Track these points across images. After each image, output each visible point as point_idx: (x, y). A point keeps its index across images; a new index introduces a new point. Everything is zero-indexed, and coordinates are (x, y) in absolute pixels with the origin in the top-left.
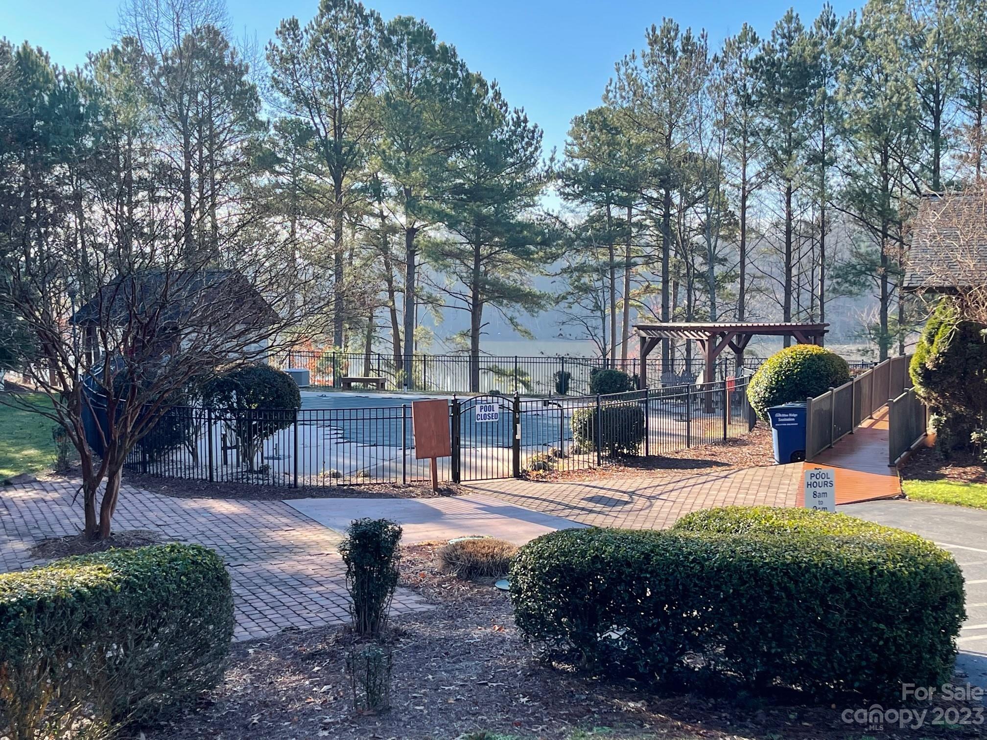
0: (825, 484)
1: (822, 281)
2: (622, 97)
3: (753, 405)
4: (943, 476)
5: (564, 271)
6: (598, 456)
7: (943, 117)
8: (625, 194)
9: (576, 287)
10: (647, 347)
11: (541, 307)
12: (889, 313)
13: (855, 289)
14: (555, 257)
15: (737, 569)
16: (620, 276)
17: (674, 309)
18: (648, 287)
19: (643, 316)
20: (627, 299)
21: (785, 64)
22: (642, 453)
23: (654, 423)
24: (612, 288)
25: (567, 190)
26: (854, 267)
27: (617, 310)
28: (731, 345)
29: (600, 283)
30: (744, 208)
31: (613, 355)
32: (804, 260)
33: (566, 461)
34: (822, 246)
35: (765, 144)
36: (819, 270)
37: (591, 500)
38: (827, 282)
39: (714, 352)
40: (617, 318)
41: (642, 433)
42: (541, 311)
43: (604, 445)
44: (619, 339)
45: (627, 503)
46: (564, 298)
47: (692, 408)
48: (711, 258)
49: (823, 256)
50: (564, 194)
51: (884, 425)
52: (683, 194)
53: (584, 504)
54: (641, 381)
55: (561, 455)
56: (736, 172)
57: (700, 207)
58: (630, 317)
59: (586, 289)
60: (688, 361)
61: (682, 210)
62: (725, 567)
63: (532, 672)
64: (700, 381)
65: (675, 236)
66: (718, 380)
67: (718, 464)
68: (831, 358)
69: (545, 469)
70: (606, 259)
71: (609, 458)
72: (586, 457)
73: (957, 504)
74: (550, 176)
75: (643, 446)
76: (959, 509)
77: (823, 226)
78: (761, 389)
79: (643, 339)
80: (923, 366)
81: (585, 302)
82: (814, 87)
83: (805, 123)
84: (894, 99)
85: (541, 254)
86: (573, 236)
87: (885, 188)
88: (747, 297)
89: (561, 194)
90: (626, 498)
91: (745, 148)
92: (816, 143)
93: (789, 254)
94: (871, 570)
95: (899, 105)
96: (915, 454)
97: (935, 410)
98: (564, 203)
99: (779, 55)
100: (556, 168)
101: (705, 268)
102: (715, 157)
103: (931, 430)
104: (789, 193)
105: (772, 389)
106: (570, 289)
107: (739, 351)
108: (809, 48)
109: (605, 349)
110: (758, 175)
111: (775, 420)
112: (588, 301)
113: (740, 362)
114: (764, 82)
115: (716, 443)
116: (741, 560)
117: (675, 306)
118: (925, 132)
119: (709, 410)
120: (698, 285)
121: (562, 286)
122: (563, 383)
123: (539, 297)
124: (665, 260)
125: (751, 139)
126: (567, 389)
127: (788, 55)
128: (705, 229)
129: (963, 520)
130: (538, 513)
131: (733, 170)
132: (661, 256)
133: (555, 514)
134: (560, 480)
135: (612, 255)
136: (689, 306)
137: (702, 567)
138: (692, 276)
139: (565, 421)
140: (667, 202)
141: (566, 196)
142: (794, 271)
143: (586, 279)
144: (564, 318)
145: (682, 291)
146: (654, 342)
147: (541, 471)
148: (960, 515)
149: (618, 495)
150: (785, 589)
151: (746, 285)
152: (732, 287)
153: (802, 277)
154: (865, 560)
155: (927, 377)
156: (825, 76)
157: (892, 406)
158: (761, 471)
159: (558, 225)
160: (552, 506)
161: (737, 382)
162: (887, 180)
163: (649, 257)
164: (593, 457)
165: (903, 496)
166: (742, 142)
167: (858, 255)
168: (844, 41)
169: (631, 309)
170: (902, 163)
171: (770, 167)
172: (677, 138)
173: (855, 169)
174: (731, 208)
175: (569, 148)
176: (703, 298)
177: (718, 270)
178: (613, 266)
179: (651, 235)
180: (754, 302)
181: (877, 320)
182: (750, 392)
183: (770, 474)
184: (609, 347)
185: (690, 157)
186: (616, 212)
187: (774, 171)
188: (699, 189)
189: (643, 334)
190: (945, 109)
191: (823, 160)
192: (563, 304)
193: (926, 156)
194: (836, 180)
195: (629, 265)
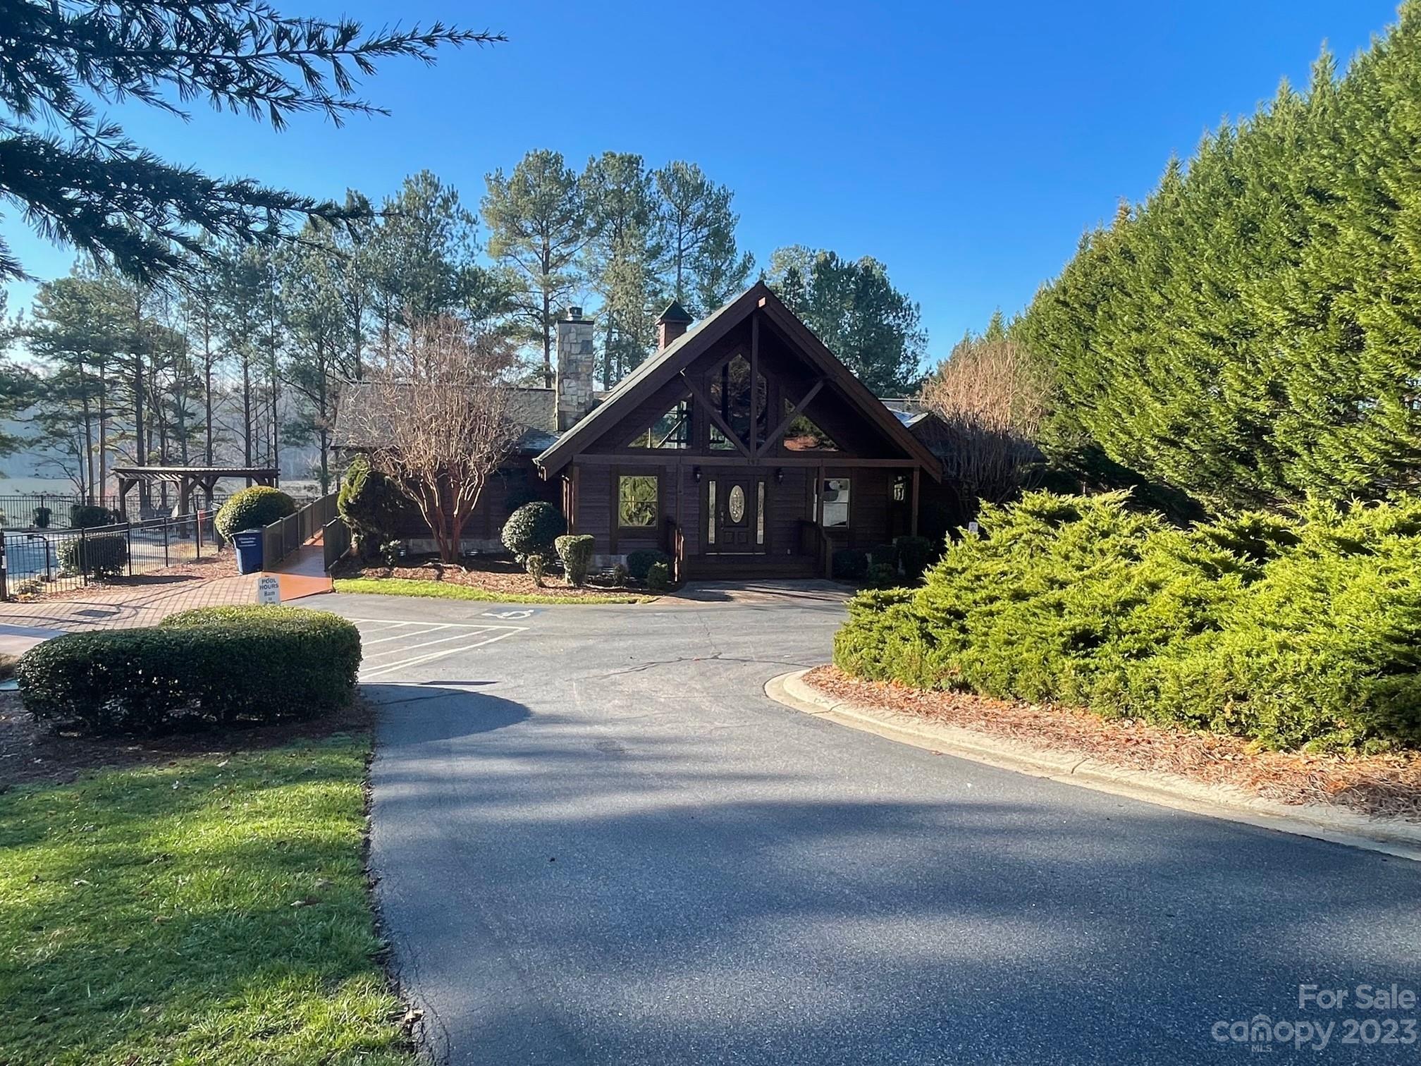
0: (273, 586)
1: (275, 434)
2: (90, 272)
3: (221, 532)
4: (362, 575)
5: (37, 417)
6: (85, 578)
7: (362, 320)
8: (97, 355)
9: (51, 433)
10: (125, 487)
11: (15, 449)
12: (328, 459)
13: (301, 442)
14: (27, 405)
15: (208, 646)
16: (95, 425)
17: (149, 453)
18: (123, 434)
19: (120, 459)
20: (103, 444)
21: (238, 265)
22: (126, 573)
23: (135, 548)
24: (88, 434)
25: (36, 346)
26: (300, 426)
27: (93, 453)
28: (202, 484)
29: (74, 430)
30: (208, 375)
31: (91, 492)
32: (261, 418)
33: (53, 584)
34: (275, 409)
35: (224, 326)
36: (272, 427)
37: (80, 613)
38: (279, 437)
39: (186, 490)
40: (94, 460)
41: (125, 558)
42: (14, 453)
43: (90, 569)
44: (97, 479)
45: (115, 613)
46: (39, 441)
47: (169, 535)
48: (181, 413)
49: (275, 416)
50: (33, 349)
51: (321, 543)
52: (153, 359)
53: (74, 617)
54: (121, 515)
55: (48, 579)
56: (200, 345)
57: (169, 371)
58: (107, 460)
59: (62, 434)
60: (164, 497)
61: (153, 373)
62: (199, 645)
63: (42, 741)
64: (175, 513)
65: (147, 393)
66: (192, 511)
67: (192, 578)
68: (281, 497)
69: (33, 593)
70: (79, 409)
71: (95, 579)
72: (73, 579)
73: (371, 593)
74: (17, 333)
75: (126, 567)
76: (372, 596)
77: (275, 393)
78: (227, 520)
79: (121, 481)
80: (346, 501)
81: (61, 447)
82: (262, 286)
83: (257, 312)
84: (325, 305)
85: (12, 402)
86: (45, 387)
87: (321, 369)
88: (214, 445)
89: (30, 349)
90: (114, 609)
91: (207, 327)
92: (266, 329)
93: (247, 413)
94: (300, 637)
95: (329, 310)
96: (342, 562)
97: (356, 531)
98: (35, 358)
99: (233, 257)
100: (24, 327)
101: (176, 421)
102: (181, 332)
103: (354, 544)
104: (246, 366)
105: (235, 519)
106: (44, 434)
107: (208, 490)
108: (257, 256)
109: (83, 487)
110: (220, 349)
111: (238, 543)
112: (64, 445)
113: (209, 497)
114: (222, 276)
115: (191, 562)
116: (210, 640)
117: (149, 452)
118: (350, 330)
119: (184, 536)
120: (170, 434)
121: (36, 431)
122: (43, 518)
123: (10, 440)
124: (139, 413)
125: (212, 321)
126: (47, 522)
127: (241, 259)
128: (174, 389)
129: (374, 603)
130: (30, 628)
131: (198, 344)
132: (135, 409)
133: (48, 627)
134: (49, 599)
135: (86, 408)
136: (162, 451)
137: (182, 648)
138: (164, 426)
139: (51, 551)
140: (139, 365)
141: (36, 352)
142: (253, 426)
143: (60, 426)
144: (41, 460)
145: (156, 440)
146: (132, 483)
147: (29, 594)
148: (372, 600)
149: (105, 609)
150: (243, 655)
151: (213, 436)
152: (201, 437)
153: (260, 430)
154: (297, 631)
155: (350, 509)
156: (271, 279)
157: (325, 529)
158: (228, 581)
159: (28, 377)
160: (43, 622)
161: (207, 514)
162: (322, 363)
163: (123, 409)
164: (79, 580)
165: (334, 591)
166: (204, 321)
167: (303, 416)
168: (286, 255)
169: (107, 452)
170: (333, 352)
171: (228, 344)
172: (146, 313)
173: (298, 352)
174: (197, 373)
175: (37, 309)
176: (175, 445)
177: (188, 422)
178: (88, 416)
179: (123, 392)
180: (221, 450)
181: (319, 464)
182: (217, 522)
183: (236, 582)
184: (87, 485)
185: (158, 329)
186: (87, 368)
187: (232, 348)
188: (167, 355)
189: (122, 476)
190: (363, 315)
191: (272, 344)
192: (37, 448)
193: (350, 347)
194: (283, 359)
195: (103, 416)
